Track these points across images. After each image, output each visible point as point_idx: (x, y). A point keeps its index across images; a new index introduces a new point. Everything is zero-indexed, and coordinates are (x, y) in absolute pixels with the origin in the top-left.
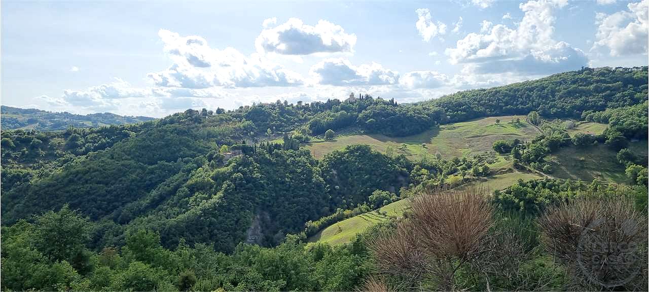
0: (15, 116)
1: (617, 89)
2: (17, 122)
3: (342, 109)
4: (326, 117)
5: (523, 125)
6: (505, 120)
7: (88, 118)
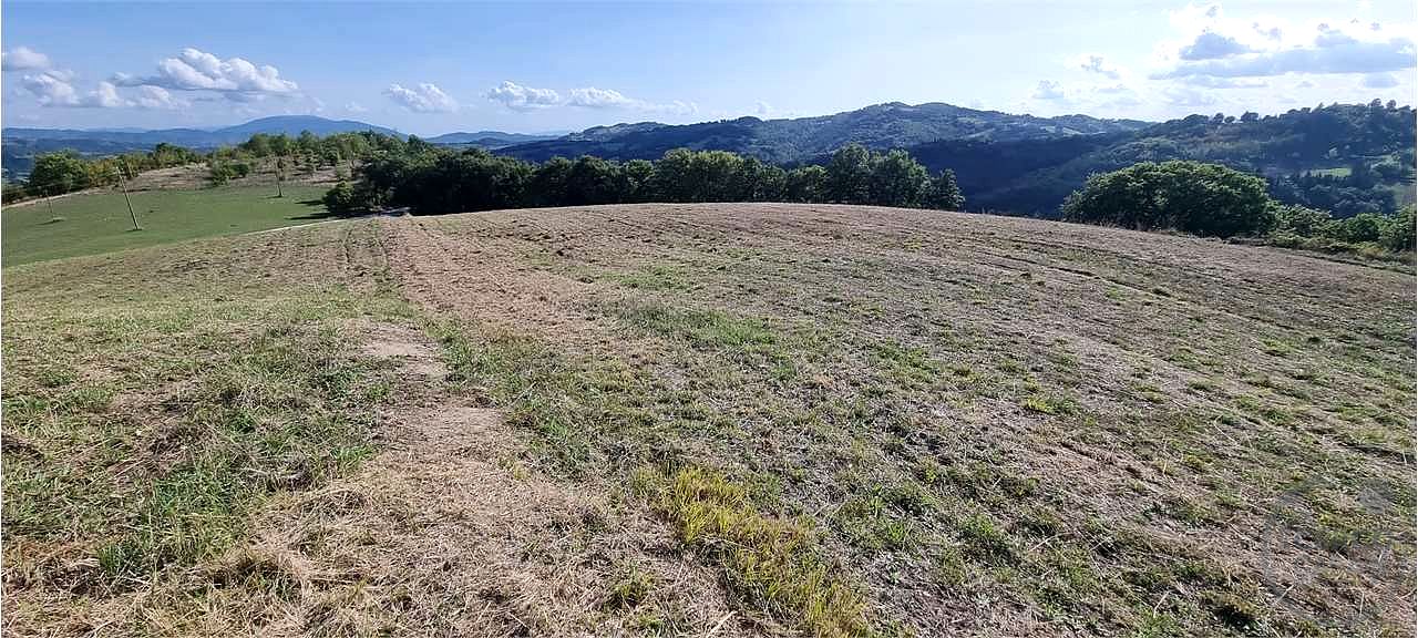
2: (973, 126)
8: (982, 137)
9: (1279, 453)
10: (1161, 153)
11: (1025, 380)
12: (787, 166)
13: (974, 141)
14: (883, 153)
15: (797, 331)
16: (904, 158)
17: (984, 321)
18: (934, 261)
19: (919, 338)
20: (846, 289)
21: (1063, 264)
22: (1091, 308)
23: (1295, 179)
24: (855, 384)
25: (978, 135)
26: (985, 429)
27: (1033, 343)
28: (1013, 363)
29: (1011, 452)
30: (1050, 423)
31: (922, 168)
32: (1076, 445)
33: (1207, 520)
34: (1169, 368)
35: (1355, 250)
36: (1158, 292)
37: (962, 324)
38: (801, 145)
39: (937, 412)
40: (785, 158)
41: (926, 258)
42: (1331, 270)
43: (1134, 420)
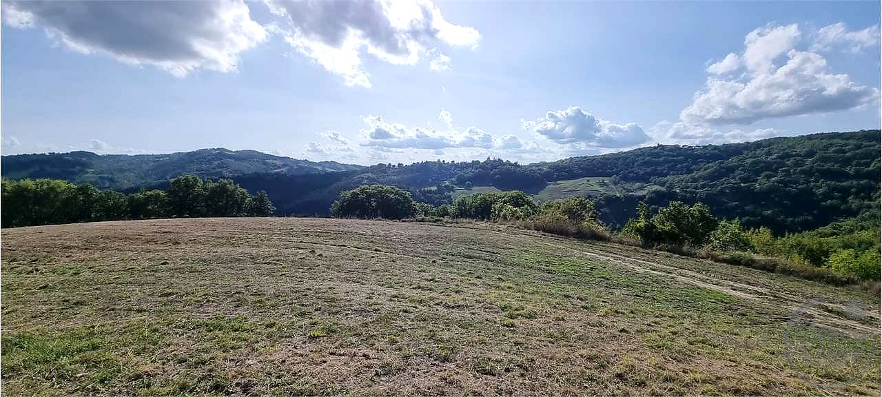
0: (275, 162)
1: (680, 162)
2: (276, 165)
3: (480, 168)
4: (469, 173)
5: (605, 184)
6: (593, 181)
7: (320, 164)
8: (282, 171)
9: (424, 320)
10: (371, 181)
11: (311, 318)
12: (127, 192)
13: (276, 173)
14: (214, 181)
15: (129, 330)
16: (230, 184)
17: (286, 285)
18: (254, 251)
19: (241, 308)
20: (182, 283)
21: (331, 242)
22: (347, 265)
23: (420, 191)
24: (181, 361)
25: (280, 170)
26: (284, 361)
27: (316, 292)
28: (304, 309)
29: (300, 371)
30: (324, 343)
31: (244, 190)
32: (338, 351)
33: (399, 369)
34: (382, 289)
35: (441, 220)
36: (376, 250)
37: (272, 291)
38: (143, 174)
39: (250, 362)
40: (126, 185)
41: (248, 250)
42: (436, 230)
43: (366, 325)
